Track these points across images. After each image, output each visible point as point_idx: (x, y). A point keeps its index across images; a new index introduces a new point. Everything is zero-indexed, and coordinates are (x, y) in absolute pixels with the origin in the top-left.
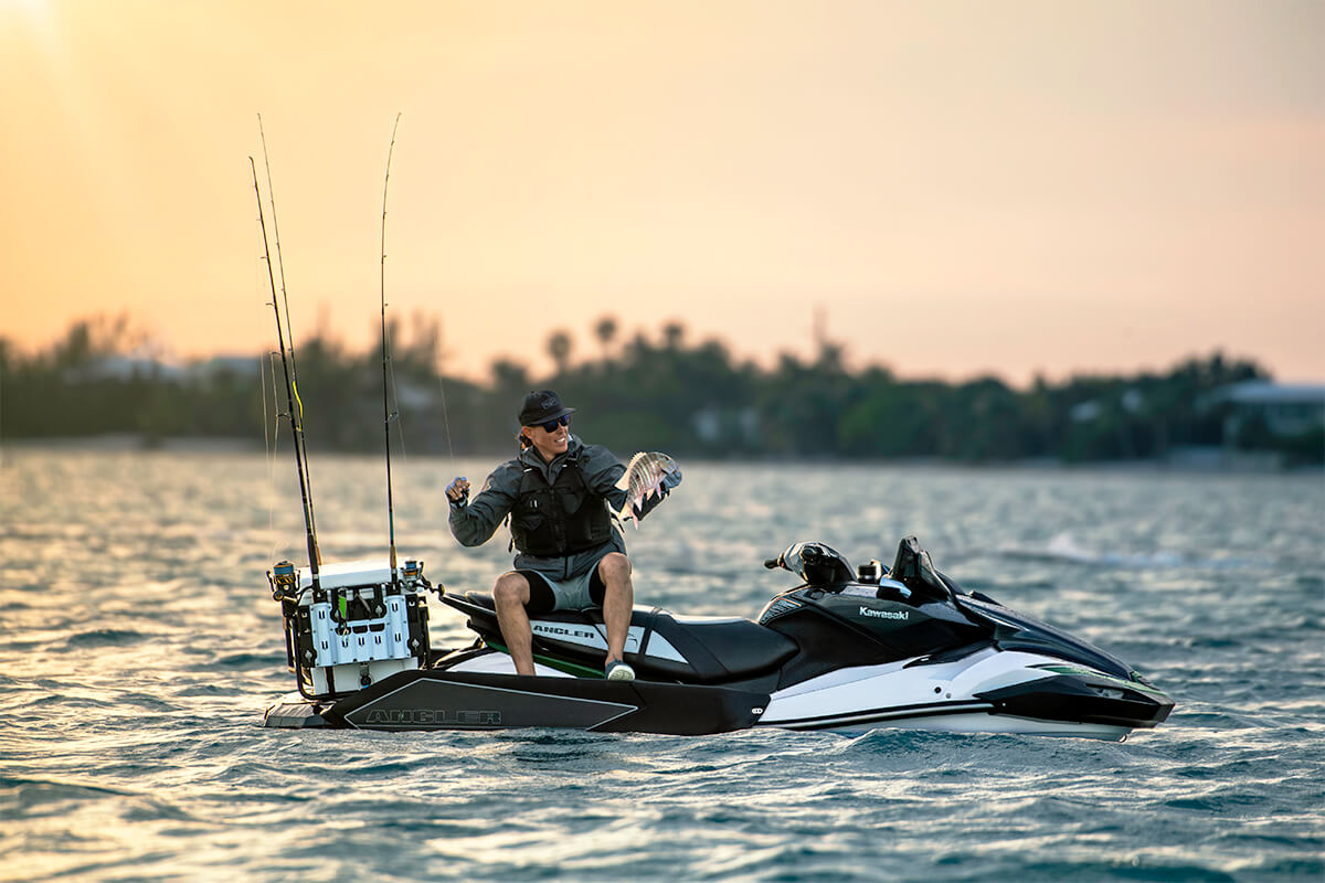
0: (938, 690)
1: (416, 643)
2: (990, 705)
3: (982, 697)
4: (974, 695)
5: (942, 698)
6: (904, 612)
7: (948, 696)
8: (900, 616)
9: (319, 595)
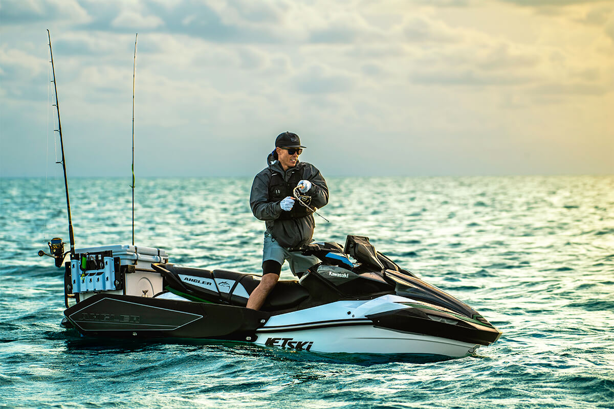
0: (349, 313)
1: (117, 283)
2: (371, 321)
3: (369, 317)
4: (366, 316)
5: (350, 317)
6: (346, 274)
7: (353, 316)
8: (345, 276)
9: (73, 256)
